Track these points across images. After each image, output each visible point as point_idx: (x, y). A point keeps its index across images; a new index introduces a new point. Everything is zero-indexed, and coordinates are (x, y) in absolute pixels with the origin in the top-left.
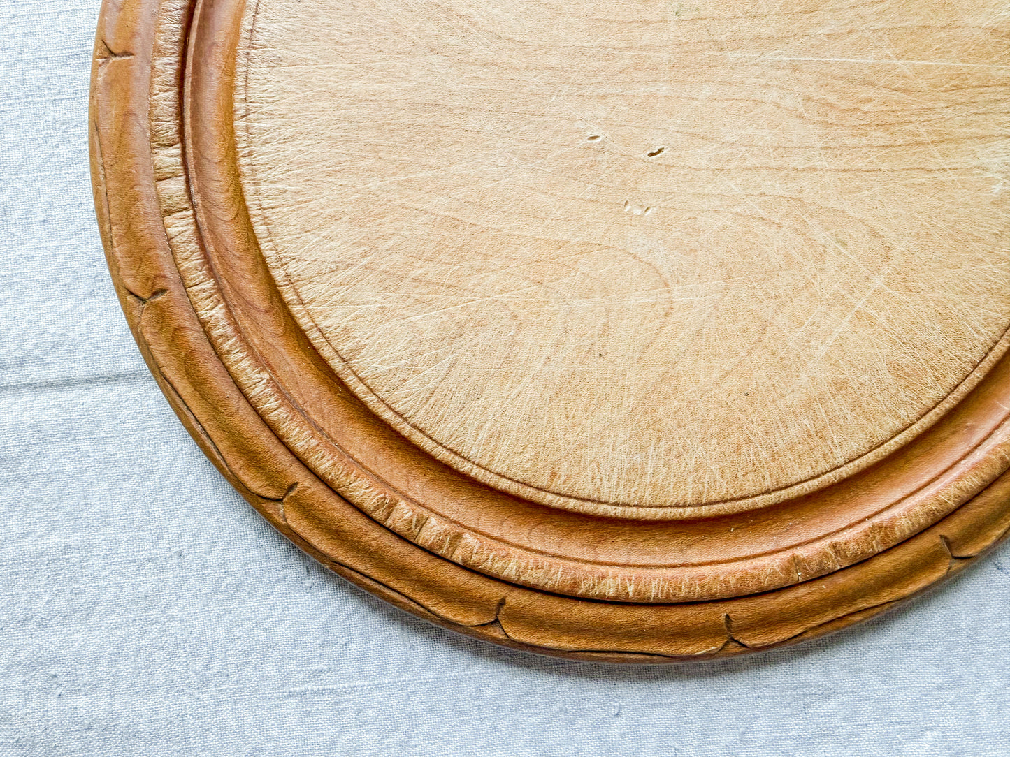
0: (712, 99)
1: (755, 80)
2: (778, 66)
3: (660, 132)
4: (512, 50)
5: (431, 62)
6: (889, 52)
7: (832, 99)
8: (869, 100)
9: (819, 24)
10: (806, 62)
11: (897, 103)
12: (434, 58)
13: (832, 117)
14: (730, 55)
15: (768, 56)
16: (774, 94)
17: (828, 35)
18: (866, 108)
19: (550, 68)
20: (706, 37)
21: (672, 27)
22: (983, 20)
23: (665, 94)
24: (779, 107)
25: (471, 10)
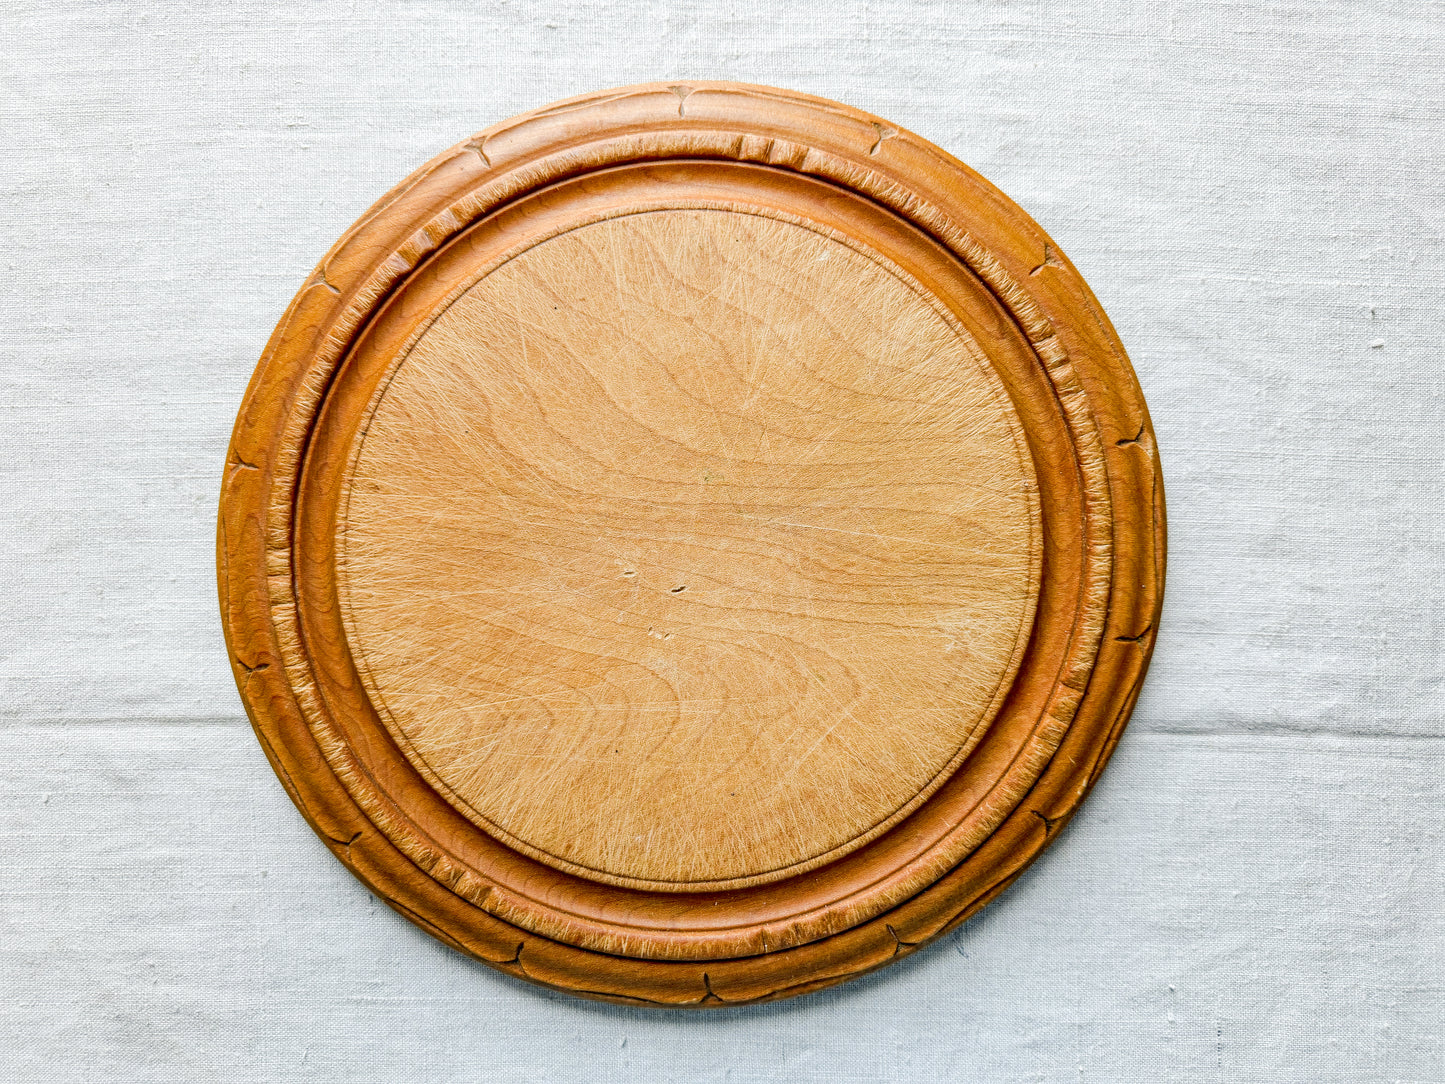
0: (727, 551)
1: (763, 539)
2: (783, 529)
3: (683, 574)
4: (569, 497)
5: (501, 501)
6: (873, 527)
7: (824, 560)
8: (853, 564)
9: (818, 499)
10: (806, 529)
11: (876, 569)
12: (504, 497)
13: (822, 575)
14: (746, 516)
15: (776, 520)
16: (776, 553)
17: (826, 509)
18: (851, 570)
19: (599, 514)
20: (728, 501)
21: (701, 489)
22: (949, 509)
23: (691, 543)
24: (781, 563)
25: (538, 461)
